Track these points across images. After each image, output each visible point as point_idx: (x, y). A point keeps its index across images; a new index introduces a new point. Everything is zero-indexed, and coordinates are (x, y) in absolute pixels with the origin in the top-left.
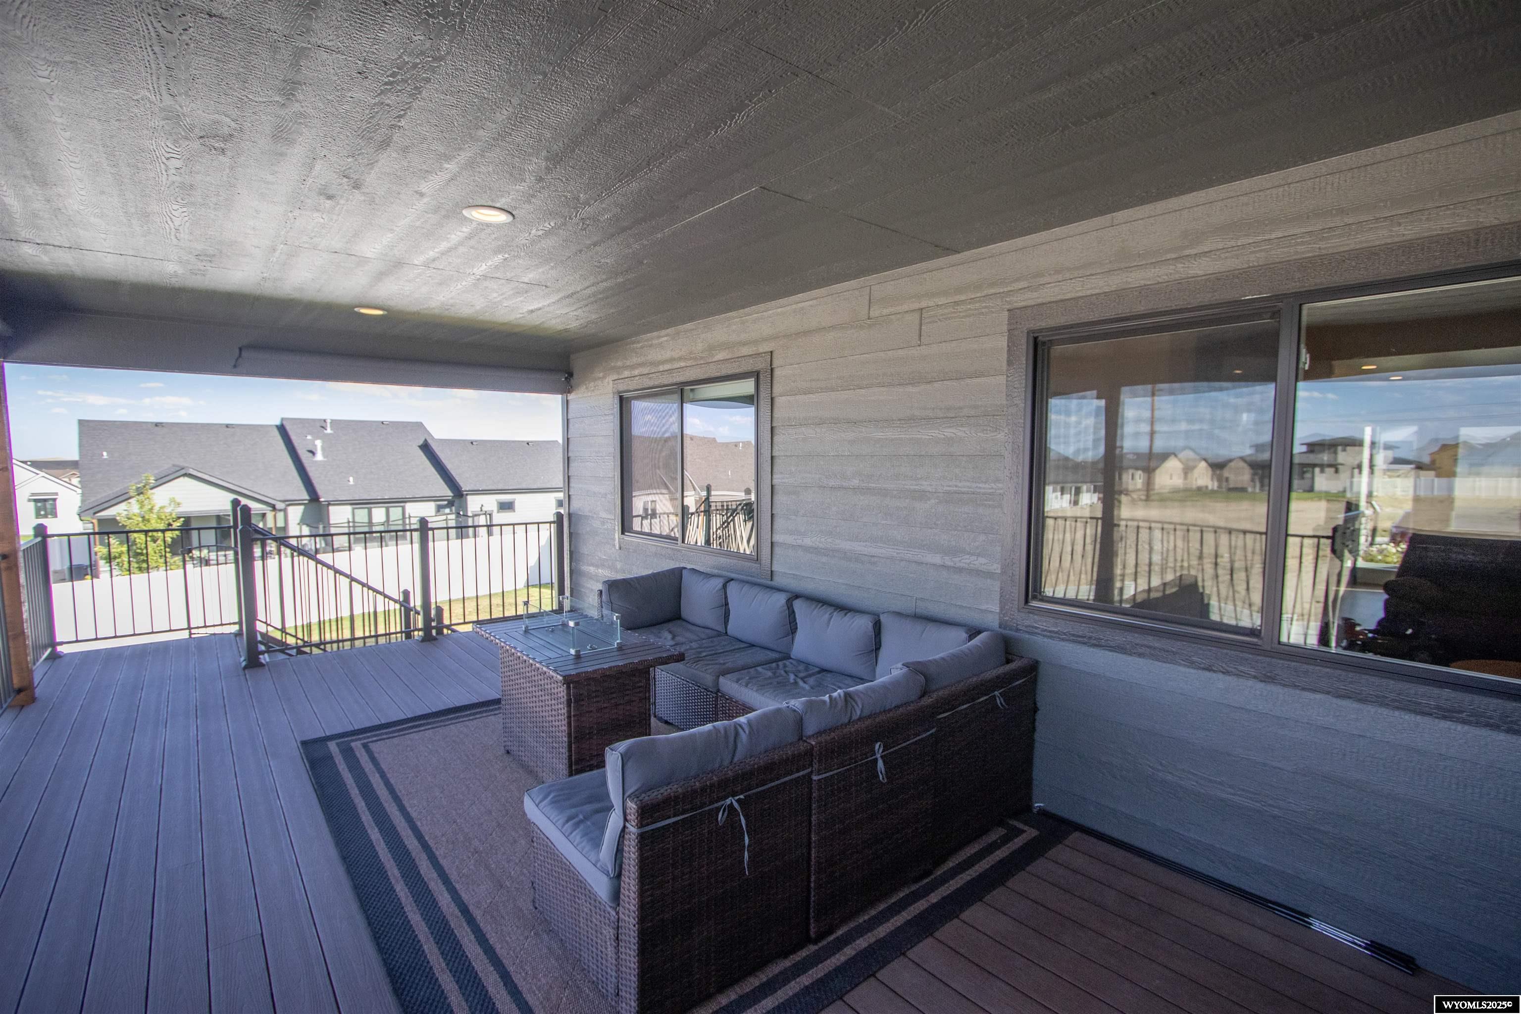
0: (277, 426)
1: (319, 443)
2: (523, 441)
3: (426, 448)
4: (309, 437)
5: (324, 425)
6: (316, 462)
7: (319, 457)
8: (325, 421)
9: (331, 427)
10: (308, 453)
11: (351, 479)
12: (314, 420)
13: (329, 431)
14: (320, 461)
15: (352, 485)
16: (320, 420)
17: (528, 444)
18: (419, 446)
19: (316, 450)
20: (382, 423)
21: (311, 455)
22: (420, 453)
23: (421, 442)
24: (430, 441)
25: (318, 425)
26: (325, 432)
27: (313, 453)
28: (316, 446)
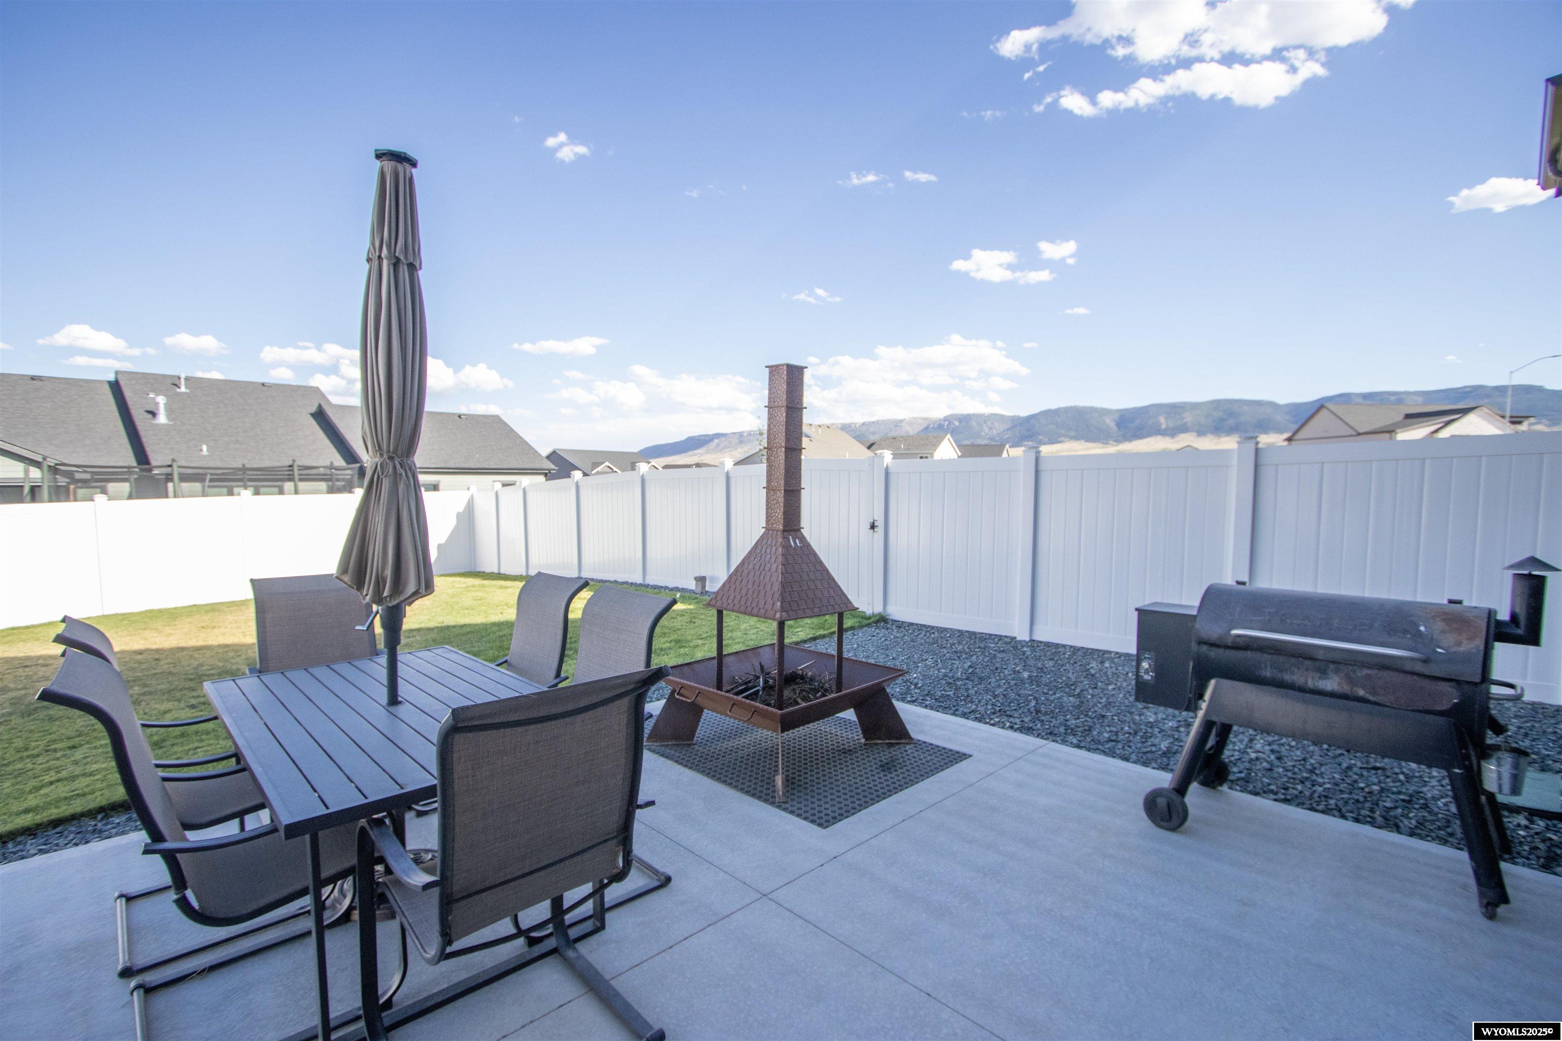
0: (110, 383)
1: (161, 400)
2: (453, 414)
3: (320, 416)
4: (152, 395)
5: (176, 382)
6: (157, 425)
7: (162, 419)
8: (179, 378)
9: (186, 384)
10: (145, 413)
11: (205, 448)
12: (164, 376)
13: (183, 389)
14: (163, 425)
15: (205, 456)
16: (174, 376)
17: (460, 417)
18: (312, 415)
19: (158, 409)
20: (263, 385)
21: (150, 416)
22: (313, 422)
23: (314, 409)
24: (326, 408)
25: (169, 381)
26: (178, 390)
27: (153, 414)
28: (157, 404)
